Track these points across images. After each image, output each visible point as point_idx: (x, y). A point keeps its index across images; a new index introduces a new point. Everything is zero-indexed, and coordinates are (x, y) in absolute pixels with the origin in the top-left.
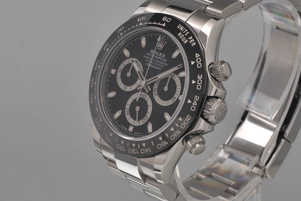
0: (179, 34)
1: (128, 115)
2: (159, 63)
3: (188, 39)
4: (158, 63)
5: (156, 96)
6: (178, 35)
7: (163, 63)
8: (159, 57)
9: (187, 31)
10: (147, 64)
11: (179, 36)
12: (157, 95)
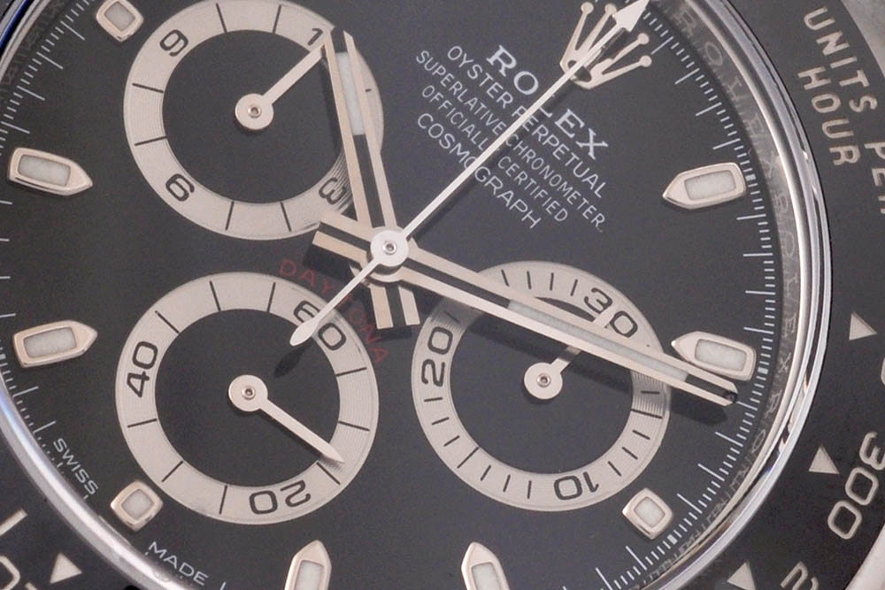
0: (812, 73)
1: (140, 394)
2: (532, 174)
3: (868, 146)
4: (525, 166)
5: (432, 390)
6: (802, 75)
7: (571, 194)
8: (554, 130)
9: (865, 83)
10: (426, 121)
11: (808, 87)
12: (439, 383)
